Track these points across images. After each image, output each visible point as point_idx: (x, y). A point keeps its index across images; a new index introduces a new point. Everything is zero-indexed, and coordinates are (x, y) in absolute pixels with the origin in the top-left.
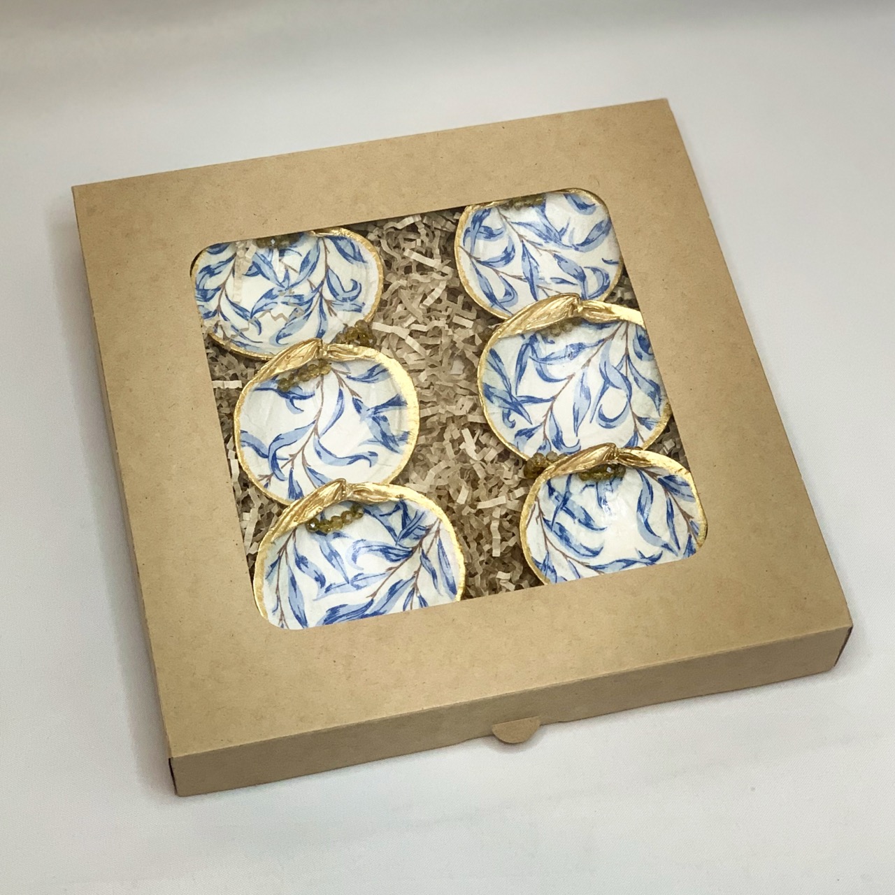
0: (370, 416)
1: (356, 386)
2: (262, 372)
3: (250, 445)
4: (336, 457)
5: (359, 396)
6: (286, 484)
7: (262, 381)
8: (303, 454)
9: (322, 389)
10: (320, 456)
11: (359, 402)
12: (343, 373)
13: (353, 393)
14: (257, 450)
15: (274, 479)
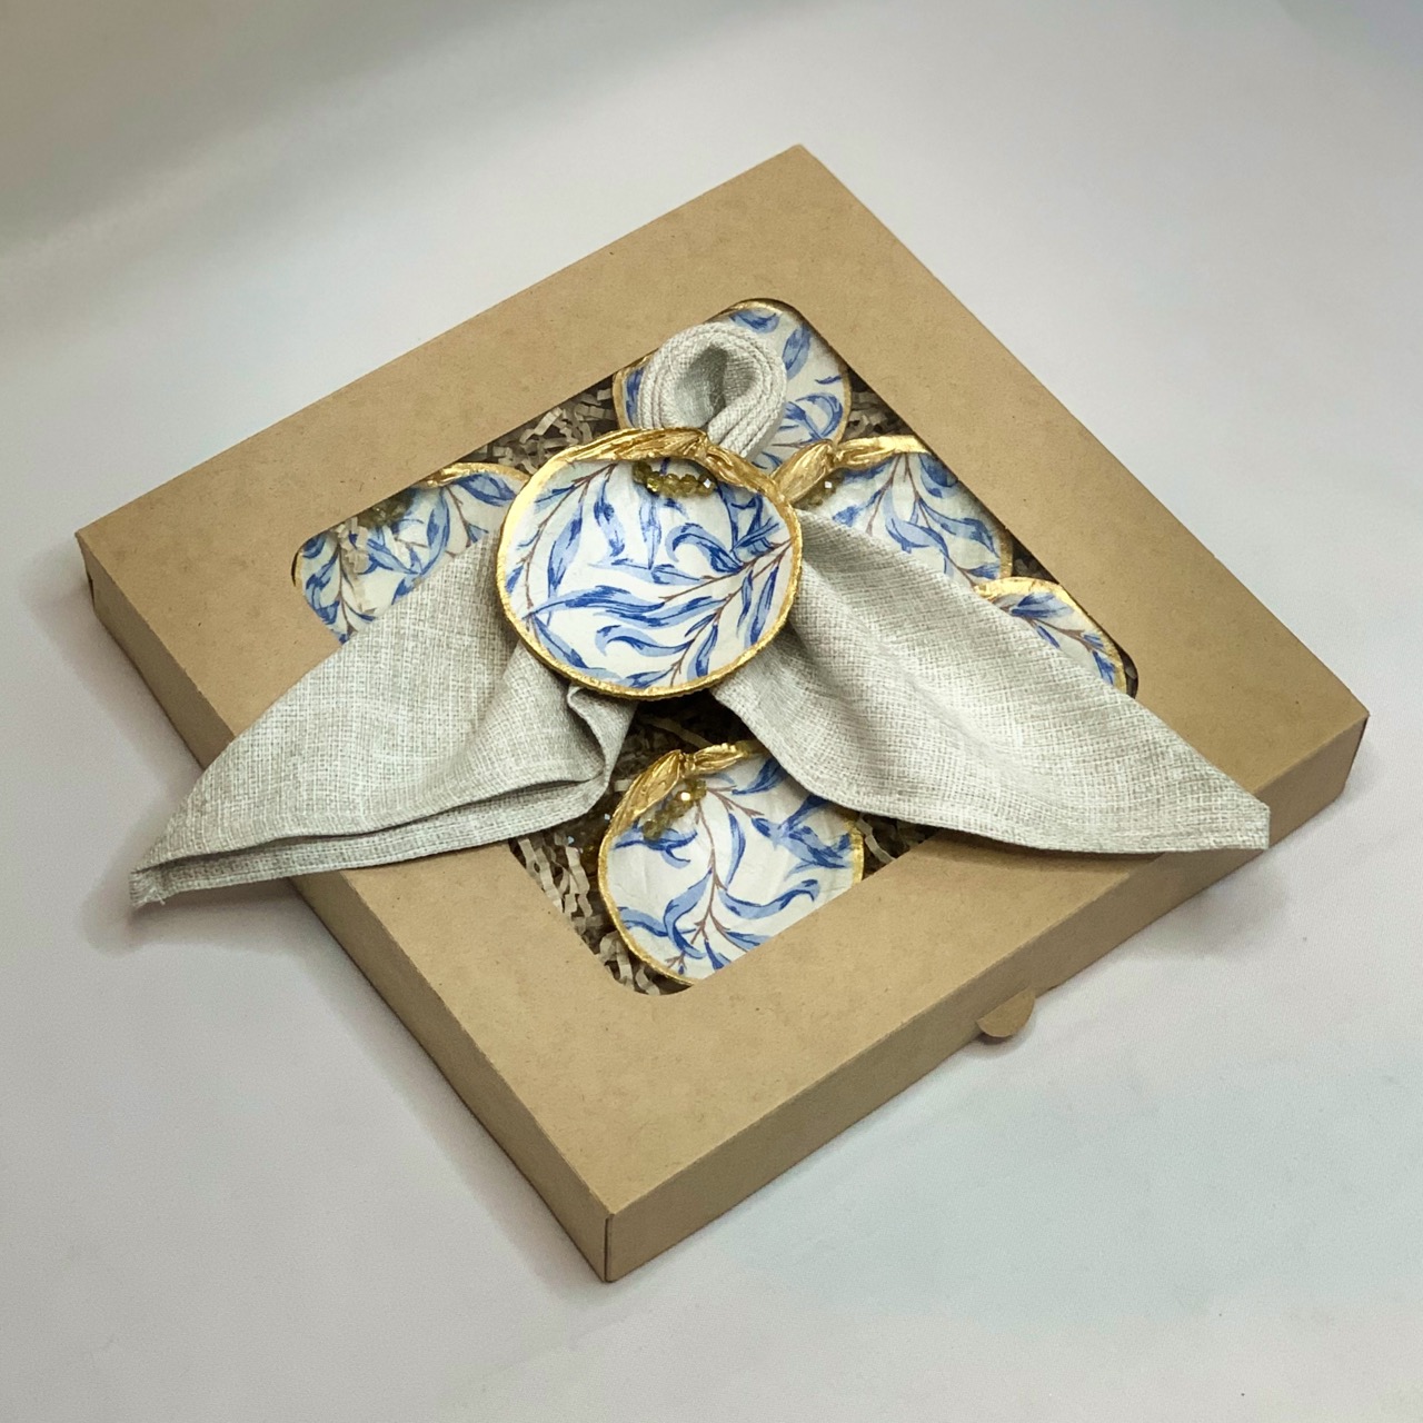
0: (784, 836)
1: (751, 801)
2: (617, 820)
3: (637, 924)
4: (759, 906)
5: (760, 814)
6: (707, 961)
7: (621, 832)
8: (713, 918)
9: (704, 823)
10: (738, 913)
11: (762, 822)
12: (727, 789)
13: (749, 812)
14: (650, 929)
15: (687, 959)
